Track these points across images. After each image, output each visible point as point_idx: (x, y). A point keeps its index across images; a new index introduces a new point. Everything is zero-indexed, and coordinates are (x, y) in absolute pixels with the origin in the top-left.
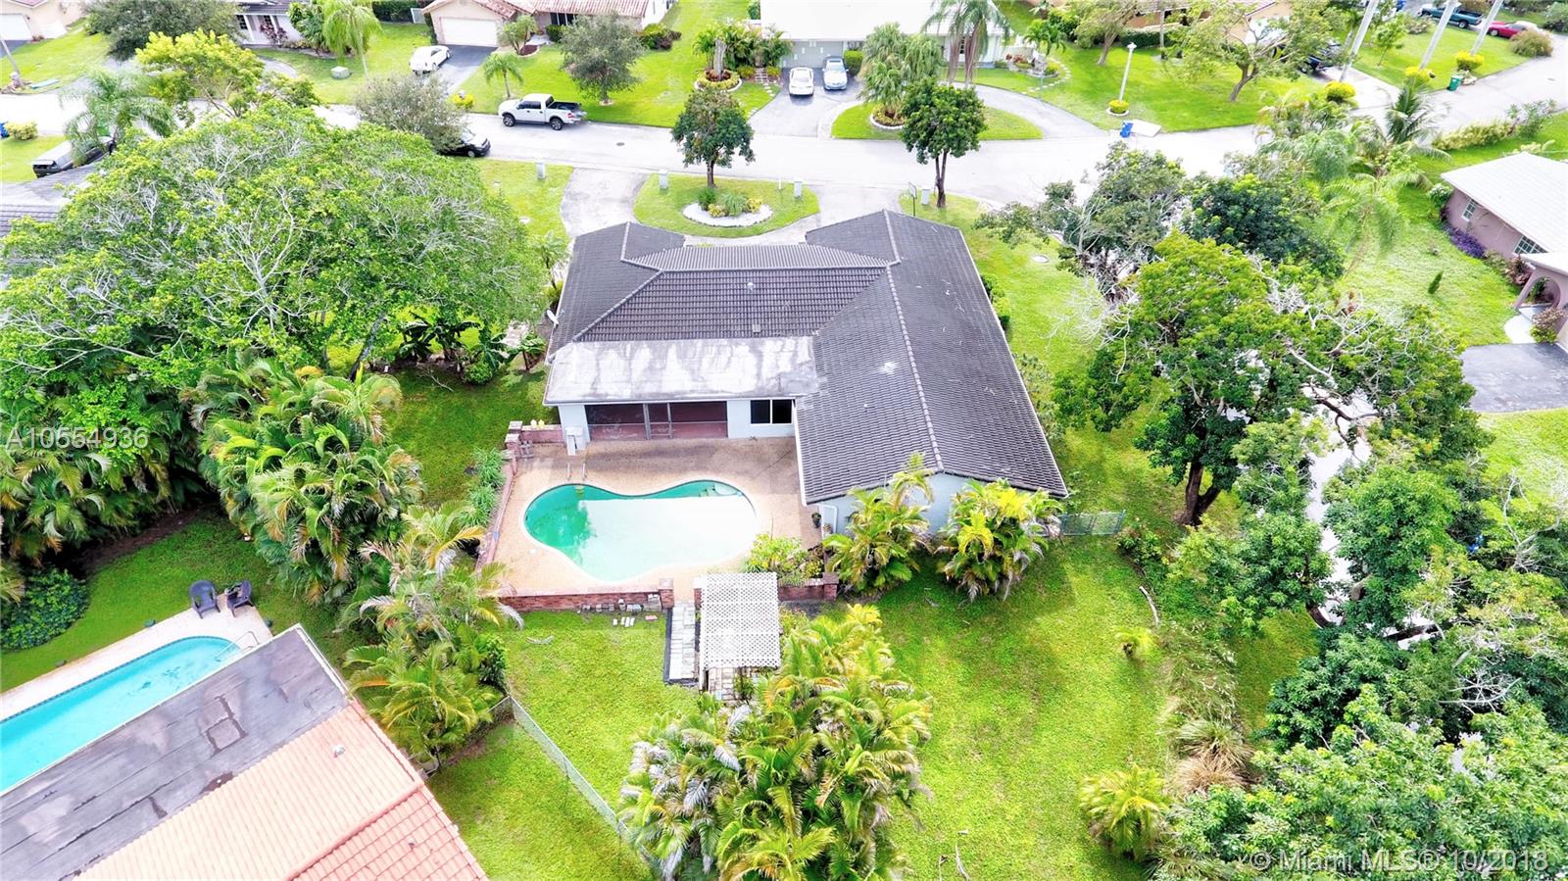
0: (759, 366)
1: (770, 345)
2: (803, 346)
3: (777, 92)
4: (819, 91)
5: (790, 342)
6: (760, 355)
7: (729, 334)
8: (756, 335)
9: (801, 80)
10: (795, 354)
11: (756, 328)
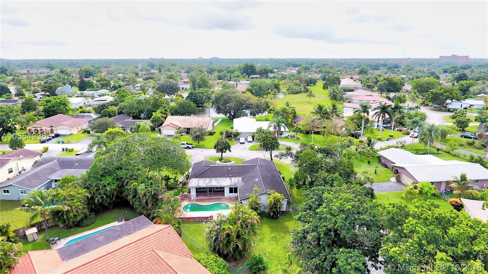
0: (231, 181)
1: (233, 179)
2: (240, 179)
3: (237, 142)
4: (246, 142)
5: (237, 178)
6: (231, 180)
7: (225, 177)
8: (231, 177)
9: (242, 140)
10: (238, 180)
11: (231, 176)
